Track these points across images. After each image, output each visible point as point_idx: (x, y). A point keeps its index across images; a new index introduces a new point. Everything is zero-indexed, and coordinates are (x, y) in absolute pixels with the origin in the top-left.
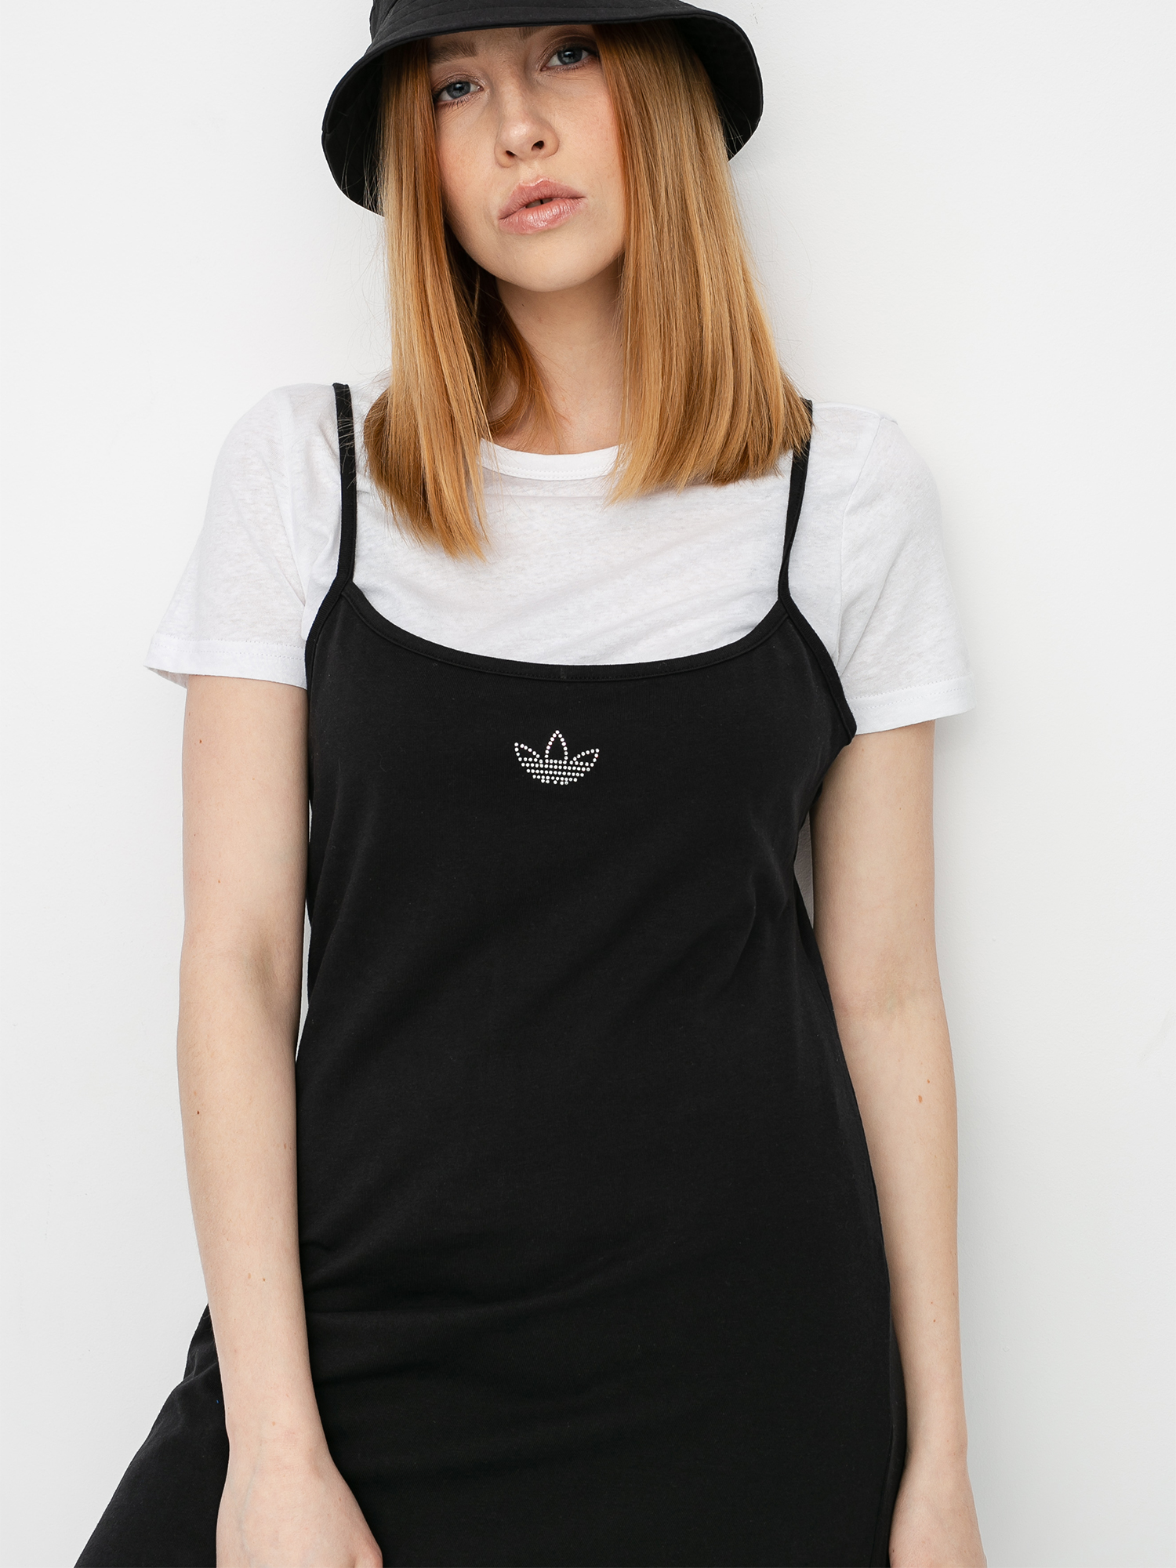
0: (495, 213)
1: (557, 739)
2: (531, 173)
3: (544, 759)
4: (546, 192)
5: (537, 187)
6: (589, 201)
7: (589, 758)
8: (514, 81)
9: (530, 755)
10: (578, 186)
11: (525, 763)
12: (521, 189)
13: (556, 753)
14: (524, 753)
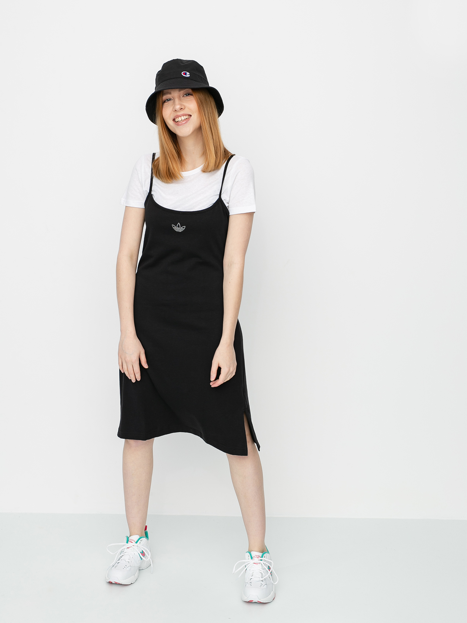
1: (179, 224)
3: (176, 227)
6: (193, 116)
7: (184, 228)
8: (178, 98)
11: (174, 228)
13: (178, 226)
14: (174, 226)
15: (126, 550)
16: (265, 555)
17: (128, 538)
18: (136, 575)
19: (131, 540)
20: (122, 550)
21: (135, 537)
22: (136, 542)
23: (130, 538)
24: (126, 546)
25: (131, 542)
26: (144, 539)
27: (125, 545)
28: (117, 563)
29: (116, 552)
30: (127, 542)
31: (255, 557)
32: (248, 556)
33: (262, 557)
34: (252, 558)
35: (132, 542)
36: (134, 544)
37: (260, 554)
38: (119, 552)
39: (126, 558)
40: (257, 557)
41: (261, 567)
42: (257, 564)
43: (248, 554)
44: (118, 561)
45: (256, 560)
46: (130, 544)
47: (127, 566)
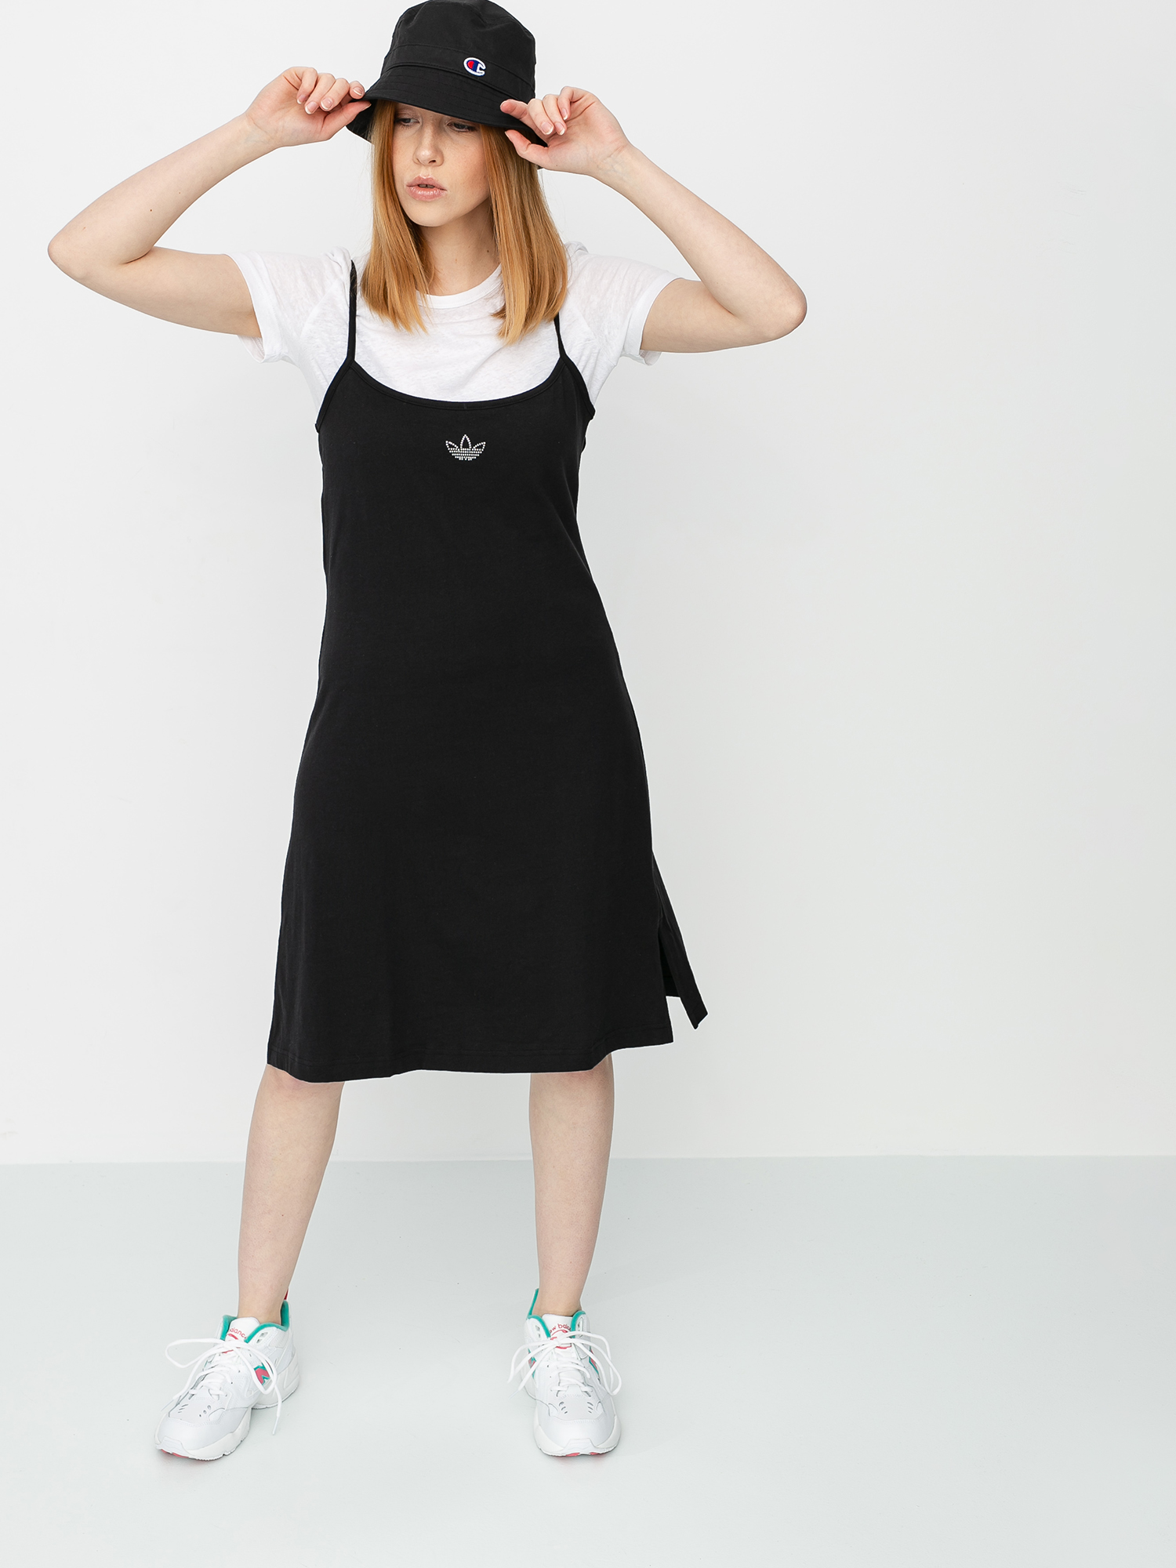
0: (406, 183)
1: (465, 439)
2: (426, 173)
3: (459, 448)
4: (430, 183)
5: (427, 179)
6: (448, 192)
7: (481, 447)
8: (432, 128)
9: (453, 447)
10: (445, 185)
11: (451, 450)
12: (419, 178)
13: (466, 445)
14: (451, 446)
15: (217, 1358)
16: (580, 1320)
17: (228, 1322)
18: (239, 1432)
19: (233, 1331)
20: (210, 1357)
21: (246, 1325)
22: (248, 1340)
23: (234, 1325)
24: (218, 1346)
25: (233, 1336)
26: (273, 1332)
27: (217, 1344)
28: (189, 1396)
29: (193, 1362)
30: (223, 1338)
31: (557, 1329)
32: (535, 1329)
33: (572, 1328)
34: (548, 1334)
35: (236, 1338)
36: (241, 1341)
37: (568, 1321)
38: (200, 1362)
39: (214, 1382)
40: (563, 1328)
41: (575, 1355)
42: (565, 1348)
43: (535, 1322)
44: (192, 1392)
45: (562, 1338)
46: (230, 1342)
47: (213, 1409)
